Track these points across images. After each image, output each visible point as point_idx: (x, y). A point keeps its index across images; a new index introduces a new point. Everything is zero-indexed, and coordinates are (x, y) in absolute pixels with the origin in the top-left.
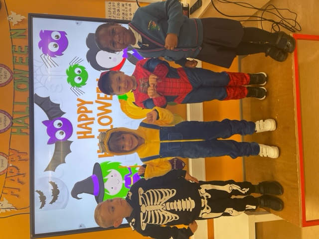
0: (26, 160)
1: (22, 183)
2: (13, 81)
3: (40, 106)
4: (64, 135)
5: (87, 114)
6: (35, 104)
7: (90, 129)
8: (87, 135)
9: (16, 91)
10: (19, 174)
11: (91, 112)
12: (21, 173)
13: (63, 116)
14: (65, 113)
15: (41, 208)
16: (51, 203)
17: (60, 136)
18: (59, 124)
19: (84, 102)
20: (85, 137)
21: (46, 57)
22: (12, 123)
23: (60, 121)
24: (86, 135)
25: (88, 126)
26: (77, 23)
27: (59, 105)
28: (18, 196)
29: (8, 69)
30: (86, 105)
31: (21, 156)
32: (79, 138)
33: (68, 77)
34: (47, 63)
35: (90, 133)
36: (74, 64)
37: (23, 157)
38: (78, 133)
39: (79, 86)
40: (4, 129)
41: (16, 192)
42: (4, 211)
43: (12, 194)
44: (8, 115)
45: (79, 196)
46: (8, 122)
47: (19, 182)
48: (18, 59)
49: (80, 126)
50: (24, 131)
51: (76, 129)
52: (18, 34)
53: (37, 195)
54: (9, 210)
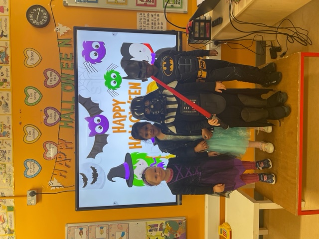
0: (71, 148)
1: (68, 166)
2: (60, 83)
3: (83, 105)
4: (102, 129)
5: (120, 112)
6: (79, 103)
7: (123, 125)
8: (121, 130)
9: (63, 92)
10: (66, 160)
11: (124, 111)
12: (67, 158)
13: (101, 114)
14: (102, 111)
15: (84, 187)
16: (92, 184)
17: (98, 130)
18: (98, 120)
19: (118, 103)
20: (119, 131)
21: (88, 64)
22: (61, 119)
23: (99, 118)
24: (119, 130)
25: (121, 122)
26: (114, 34)
27: (98, 104)
28: (65, 177)
29: (57, 73)
30: (120, 105)
31: (68, 145)
32: (114, 132)
33: (105, 81)
34: (88, 69)
35: (123, 128)
36: (110, 70)
37: (69, 146)
38: (113, 128)
39: (114, 88)
40: (55, 123)
41: (63, 174)
42: (54, 188)
43: (61, 175)
44: (58, 111)
45: (113, 179)
46: (58, 117)
47: (66, 166)
48: (64, 64)
49: (114, 122)
50: (70, 124)
51: (111, 125)
52: (64, 43)
53: (81, 177)
54: (58, 188)
